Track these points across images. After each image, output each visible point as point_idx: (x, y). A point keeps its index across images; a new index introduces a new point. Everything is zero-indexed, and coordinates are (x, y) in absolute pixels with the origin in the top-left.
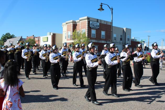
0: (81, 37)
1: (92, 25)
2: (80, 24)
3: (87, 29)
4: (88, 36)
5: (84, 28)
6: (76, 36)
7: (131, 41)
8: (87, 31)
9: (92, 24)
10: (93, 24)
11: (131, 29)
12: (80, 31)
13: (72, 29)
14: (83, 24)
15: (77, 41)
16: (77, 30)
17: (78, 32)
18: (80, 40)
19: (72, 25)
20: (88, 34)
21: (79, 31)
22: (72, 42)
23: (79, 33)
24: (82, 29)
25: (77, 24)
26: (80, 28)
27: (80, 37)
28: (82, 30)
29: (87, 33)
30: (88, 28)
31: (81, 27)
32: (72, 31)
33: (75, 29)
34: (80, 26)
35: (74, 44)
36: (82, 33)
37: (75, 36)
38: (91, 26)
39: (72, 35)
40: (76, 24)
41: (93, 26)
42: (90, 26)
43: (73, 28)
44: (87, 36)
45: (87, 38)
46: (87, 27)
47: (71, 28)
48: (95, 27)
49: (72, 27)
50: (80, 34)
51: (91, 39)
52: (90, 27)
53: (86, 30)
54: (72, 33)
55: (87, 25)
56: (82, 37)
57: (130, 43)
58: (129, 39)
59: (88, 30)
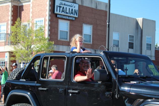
0: (32, 39)
1: (61, 9)
2: (31, 5)
3: (47, 18)
4: (50, 35)
5: (39, 17)
6: (21, 36)
7: (156, 51)
8: (47, 23)
9: (60, 7)
10: (62, 6)
11: (154, 22)
12: (31, 24)
13: (10, 18)
14: (38, 5)
15: (21, 49)
16: (24, 21)
17: (26, 26)
18: (29, 47)
19: (10, 9)
20: (50, 30)
21: (29, 24)
22: (10, 51)
23: (28, 28)
24: (36, 18)
25: (22, 6)
26: (31, 15)
27: (30, 38)
28: (35, 20)
29: (47, 28)
30: (50, 15)
31: (32, 12)
32: (10, 22)
33: (18, 19)
34: (31, 10)
35: (14, 56)
36: (35, 29)
37: (16, 36)
38: (58, 12)
39: (9, 32)
40: (20, 5)
41: (62, 11)
42: (56, 12)
43: (13, 16)
44: (46, 36)
45: (46, 42)
46: (47, 13)
47: (8, 16)
48: (68, 15)
49: (10, 13)
50: (31, 31)
51: (58, 43)
52: (56, 15)
53: (45, 20)
54: (9, 27)
55: (48, 8)
56: (34, 38)
57: (153, 54)
58: (149, 46)
59: (51, 21)
